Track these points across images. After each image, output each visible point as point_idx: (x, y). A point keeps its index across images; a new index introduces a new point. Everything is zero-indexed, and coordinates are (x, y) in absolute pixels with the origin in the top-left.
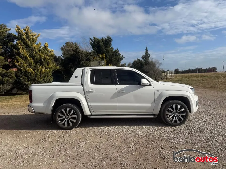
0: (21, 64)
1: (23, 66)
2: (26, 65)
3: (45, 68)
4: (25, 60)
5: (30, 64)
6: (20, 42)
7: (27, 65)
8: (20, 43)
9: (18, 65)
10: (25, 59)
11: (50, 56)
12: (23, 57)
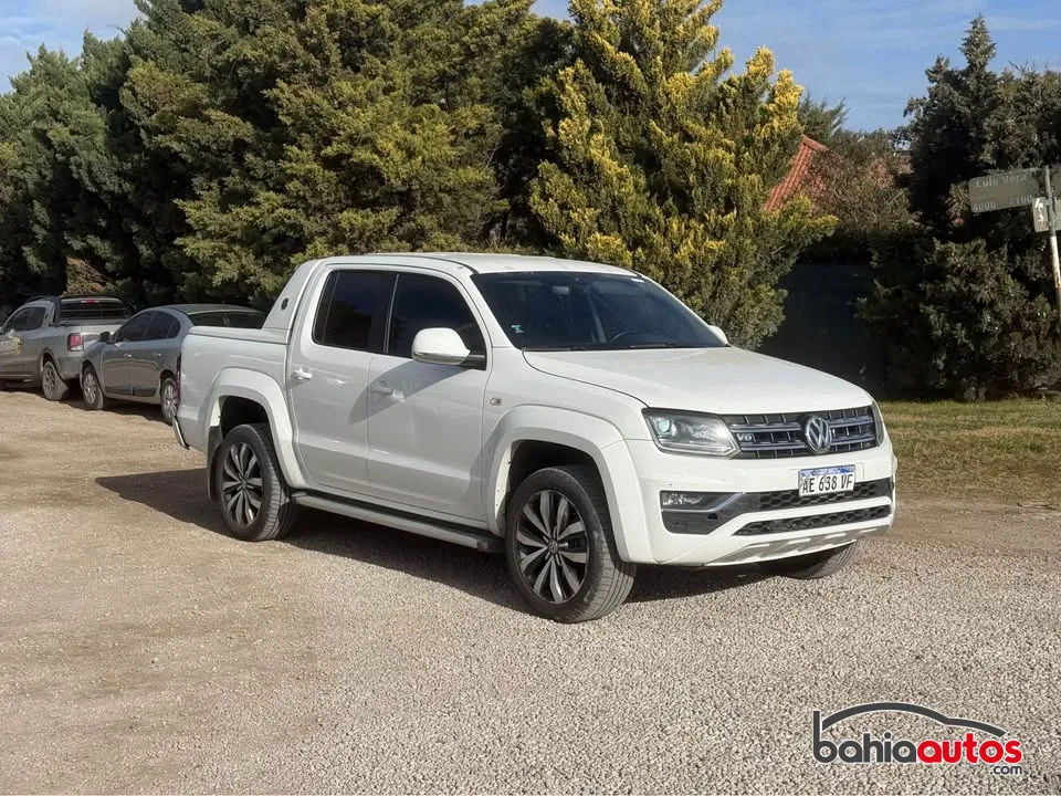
0: (563, 206)
1: (569, 219)
2: (590, 212)
3: (706, 229)
4: (587, 183)
5: (613, 208)
6: (577, 71)
7: (599, 211)
8: (575, 78)
9: (542, 213)
10: (586, 176)
11: (765, 142)
12: (579, 165)
